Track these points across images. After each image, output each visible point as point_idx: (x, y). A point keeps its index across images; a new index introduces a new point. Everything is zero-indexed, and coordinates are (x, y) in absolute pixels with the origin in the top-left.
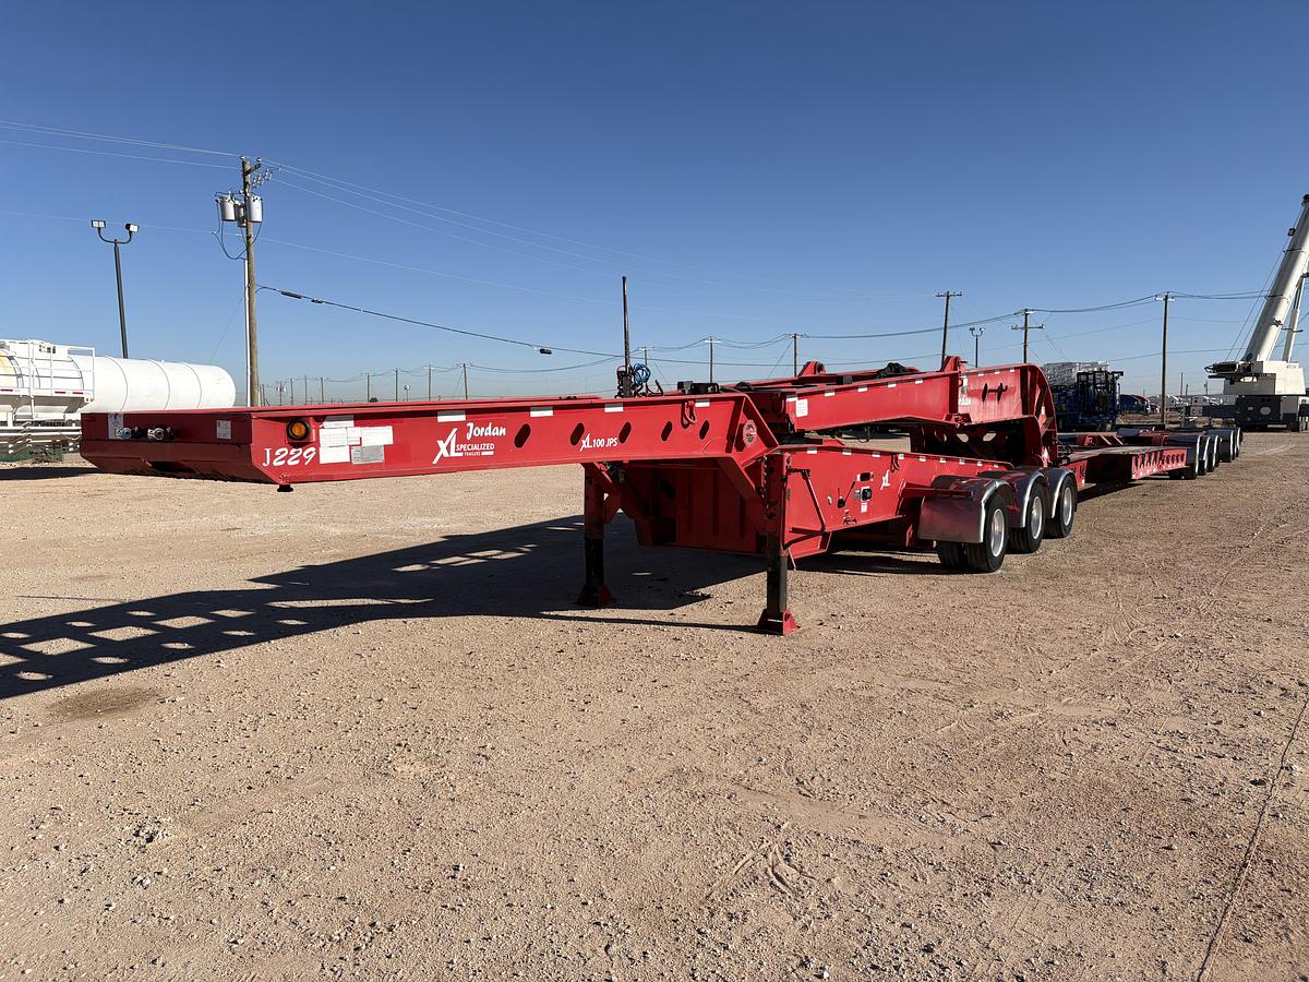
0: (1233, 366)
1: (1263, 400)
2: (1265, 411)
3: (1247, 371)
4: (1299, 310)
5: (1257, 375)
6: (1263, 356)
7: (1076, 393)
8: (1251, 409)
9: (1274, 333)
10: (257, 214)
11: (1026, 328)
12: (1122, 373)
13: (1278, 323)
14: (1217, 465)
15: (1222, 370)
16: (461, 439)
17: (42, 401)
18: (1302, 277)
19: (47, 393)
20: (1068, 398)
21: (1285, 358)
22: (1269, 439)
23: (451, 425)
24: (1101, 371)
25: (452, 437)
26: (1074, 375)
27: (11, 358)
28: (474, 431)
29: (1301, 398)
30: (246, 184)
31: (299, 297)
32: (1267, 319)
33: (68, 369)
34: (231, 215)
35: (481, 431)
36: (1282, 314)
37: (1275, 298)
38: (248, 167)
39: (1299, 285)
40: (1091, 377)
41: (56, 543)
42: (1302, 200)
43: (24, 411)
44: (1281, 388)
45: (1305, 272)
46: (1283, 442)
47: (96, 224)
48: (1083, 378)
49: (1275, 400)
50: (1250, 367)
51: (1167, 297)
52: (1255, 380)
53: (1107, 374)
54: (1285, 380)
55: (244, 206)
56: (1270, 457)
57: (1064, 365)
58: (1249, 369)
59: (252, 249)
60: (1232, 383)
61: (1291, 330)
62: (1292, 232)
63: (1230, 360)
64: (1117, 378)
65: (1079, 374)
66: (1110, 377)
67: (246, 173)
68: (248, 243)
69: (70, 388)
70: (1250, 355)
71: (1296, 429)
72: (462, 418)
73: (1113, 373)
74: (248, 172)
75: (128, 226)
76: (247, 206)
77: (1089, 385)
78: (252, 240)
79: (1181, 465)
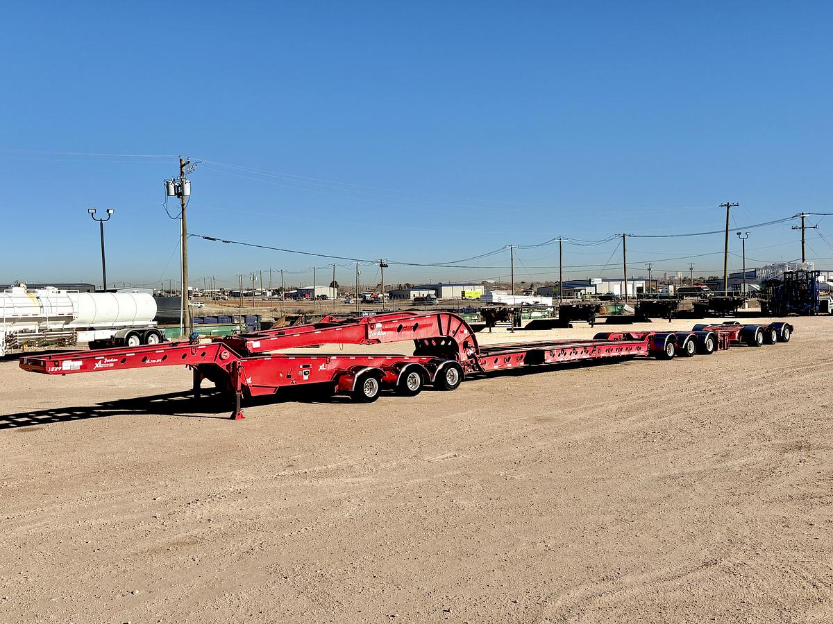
10: (187, 191)
11: (803, 228)
16: (103, 363)
17: (51, 319)
19: (55, 315)
23: (100, 360)
25: (100, 362)
27: (38, 298)
28: (106, 360)
30: (182, 172)
31: (214, 240)
33: (66, 301)
34: (172, 192)
35: (109, 361)
38: (183, 163)
41: (41, 391)
43: (44, 324)
47: (90, 211)
48: (787, 276)
55: (180, 186)
59: (185, 212)
66: (810, 275)
67: (182, 166)
68: (183, 208)
69: (66, 312)
72: (103, 358)
74: (184, 165)
75: (108, 211)
76: (181, 186)
78: (184, 207)
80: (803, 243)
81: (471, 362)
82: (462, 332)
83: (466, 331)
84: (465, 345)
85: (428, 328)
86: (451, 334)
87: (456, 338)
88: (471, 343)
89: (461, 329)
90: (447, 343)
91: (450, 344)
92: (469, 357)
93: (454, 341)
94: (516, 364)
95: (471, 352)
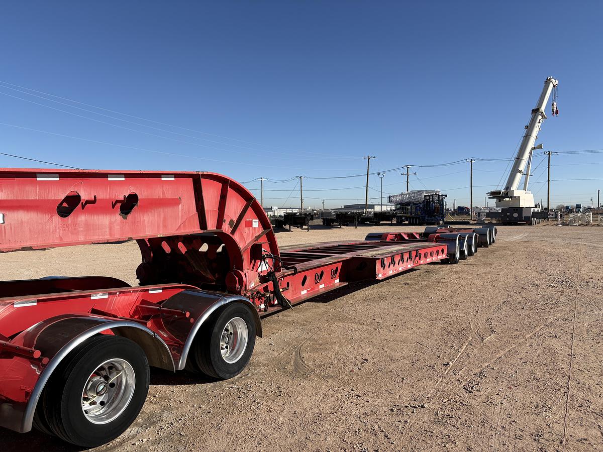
0: (499, 193)
1: (514, 210)
2: (516, 215)
3: (506, 195)
4: (530, 166)
5: (511, 197)
6: (514, 188)
7: (424, 205)
8: (508, 214)
9: (519, 176)
11: (408, 174)
12: (446, 196)
13: (521, 172)
14: (476, 251)
15: (495, 195)
18: (532, 149)
20: (420, 208)
21: (525, 189)
22: (516, 230)
24: (436, 195)
26: (423, 197)
29: (532, 209)
32: (515, 170)
36: (522, 167)
37: (519, 159)
39: (531, 153)
40: (431, 197)
42: (531, 112)
44: (523, 204)
45: (533, 147)
46: (522, 232)
48: (428, 198)
49: (520, 210)
50: (508, 193)
51: (472, 160)
52: (510, 200)
53: (439, 196)
54: (524, 199)
56: (511, 243)
57: (419, 191)
58: (507, 194)
60: (500, 201)
61: (527, 175)
62: (527, 127)
63: (498, 190)
64: (444, 198)
65: (425, 196)
66: (441, 197)
70: (508, 188)
71: (530, 224)
73: (442, 195)
77: (430, 202)
79: (444, 256)
80: (408, 183)
81: (266, 289)
82: (249, 224)
83: (256, 223)
84: (256, 253)
85: (169, 211)
86: (226, 228)
87: (236, 237)
88: (265, 249)
89: (247, 218)
90: (213, 247)
91: (220, 250)
92: (263, 279)
93: (231, 245)
94: (330, 283)
95: (264, 267)
